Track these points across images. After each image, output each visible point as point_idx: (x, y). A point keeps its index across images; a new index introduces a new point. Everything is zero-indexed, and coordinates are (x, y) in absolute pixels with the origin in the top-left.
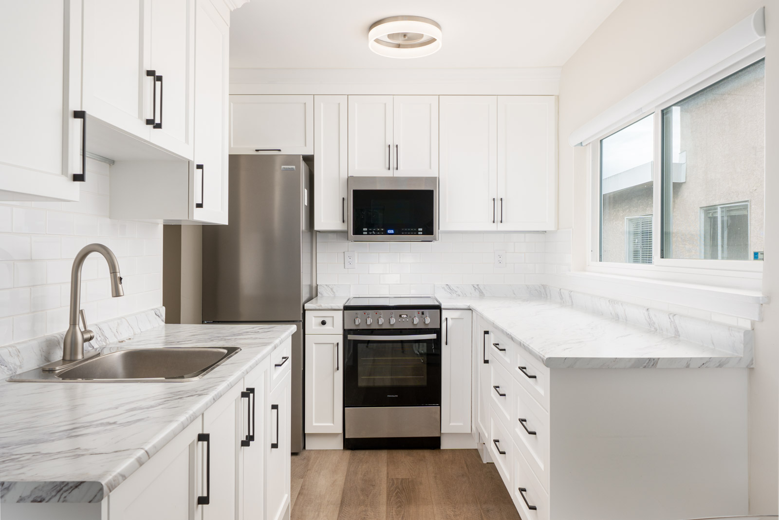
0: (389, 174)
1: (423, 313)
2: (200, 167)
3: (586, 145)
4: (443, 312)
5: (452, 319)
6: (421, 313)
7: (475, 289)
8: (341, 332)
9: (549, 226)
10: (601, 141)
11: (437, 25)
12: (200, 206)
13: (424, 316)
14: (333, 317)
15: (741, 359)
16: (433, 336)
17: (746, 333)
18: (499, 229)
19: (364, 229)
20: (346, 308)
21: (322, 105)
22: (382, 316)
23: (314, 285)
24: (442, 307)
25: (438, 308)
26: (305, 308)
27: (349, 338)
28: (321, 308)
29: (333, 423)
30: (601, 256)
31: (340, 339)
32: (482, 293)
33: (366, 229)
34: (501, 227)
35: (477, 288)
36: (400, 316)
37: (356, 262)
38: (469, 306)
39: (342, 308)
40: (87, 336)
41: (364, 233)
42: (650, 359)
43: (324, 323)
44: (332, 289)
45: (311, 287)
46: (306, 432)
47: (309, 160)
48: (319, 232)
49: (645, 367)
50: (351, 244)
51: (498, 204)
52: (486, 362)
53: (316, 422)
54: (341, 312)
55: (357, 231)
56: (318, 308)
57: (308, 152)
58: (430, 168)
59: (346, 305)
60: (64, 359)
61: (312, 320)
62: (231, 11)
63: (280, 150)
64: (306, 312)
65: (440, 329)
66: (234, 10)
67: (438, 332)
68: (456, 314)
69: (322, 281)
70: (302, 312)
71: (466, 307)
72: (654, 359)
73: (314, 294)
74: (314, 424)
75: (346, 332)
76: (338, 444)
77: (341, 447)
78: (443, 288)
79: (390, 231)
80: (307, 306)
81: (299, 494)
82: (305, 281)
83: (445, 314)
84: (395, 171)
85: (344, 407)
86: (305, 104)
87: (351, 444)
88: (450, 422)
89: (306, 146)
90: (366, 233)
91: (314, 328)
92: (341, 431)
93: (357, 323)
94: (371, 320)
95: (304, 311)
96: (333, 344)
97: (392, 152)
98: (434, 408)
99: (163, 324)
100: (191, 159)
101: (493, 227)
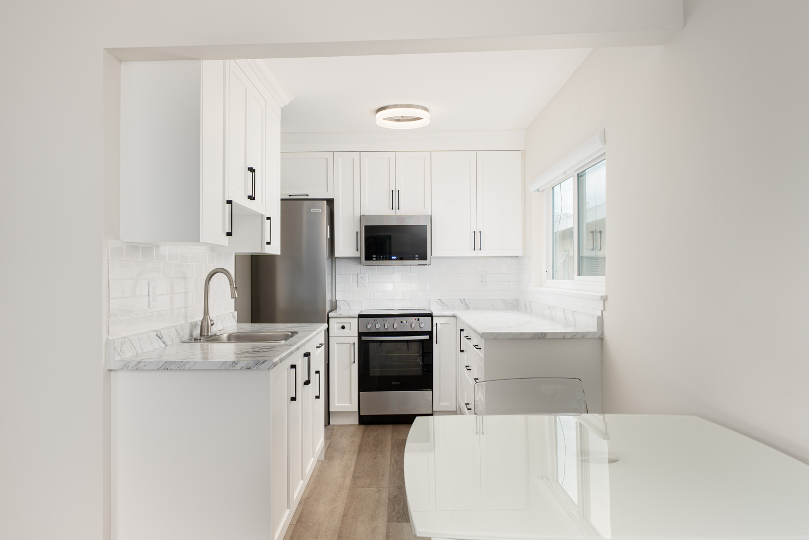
0: (392, 213)
1: (418, 320)
2: (269, 218)
3: (543, 190)
4: (434, 318)
5: (441, 324)
6: (417, 320)
7: (462, 302)
8: (357, 334)
9: (519, 253)
10: (553, 188)
11: (426, 109)
12: (269, 243)
13: (419, 322)
14: (350, 323)
15: (595, 332)
16: (427, 337)
17: (598, 318)
18: (478, 255)
19: (373, 256)
20: (360, 316)
21: (340, 159)
22: (387, 322)
23: (334, 300)
24: (433, 315)
25: (430, 315)
26: (329, 316)
27: (362, 339)
28: (341, 316)
29: (351, 404)
30: (553, 275)
31: (356, 340)
32: (468, 306)
33: (375, 256)
34: (480, 254)
35: (463, 301)
36: (401, 322)
37: (367, 281)
38: (454, 314)
39: (357, 316)
40: (212, 323)
41: (373, 259)
42: (542, 333)
43: (343, 327)
44: (348, 303)
45: (331, 301)
46: (330, 411)
47: (330, 202)
48: (338, 258)
49: (539, 338)
50: (363, 267)
51: (477, 236)
52: (462, 351)
53: (338, 403)
54: (356, 319)
55: (368, 257)
56: (339, 316)
57: (330, 197)
58: (425, 208)
59: (361, 314)
60: (201, 335)
61: (335, 325)
62: (281, 108)
63: (308, 195)
64: (330, 319)
65: (432, 332)
66: (284, 107)
67: (430, 333)
68: (444, 320)
69: (339, 297)
70: (327, 319)
71: (451, 315)
72: (544, 333)
73: (334, 308)
74: (337, 405)
75: (360, 335)
76: (355, 420)
77: (357, 423)
78: (437, 302)
79: (393, 258)
80: (331, 315)
81: (328, 447)
82: (328, 297)
83: (435, 320)
84: (397, 210)
85: (359, 391)
86: (327, 159)
87: (365, 420)
88: (440, 403)
89: (328, 191)
90: (375, 259)
91: (335, 331)
92: (357, 410)
93: (369, 327)
94: (379, 326)
95: (328, 318)
96: (350, 343)
97: (395, 195)
98: (428, 393)
99: (236, 323)
100: (263, 213)
101: (474, 254)
